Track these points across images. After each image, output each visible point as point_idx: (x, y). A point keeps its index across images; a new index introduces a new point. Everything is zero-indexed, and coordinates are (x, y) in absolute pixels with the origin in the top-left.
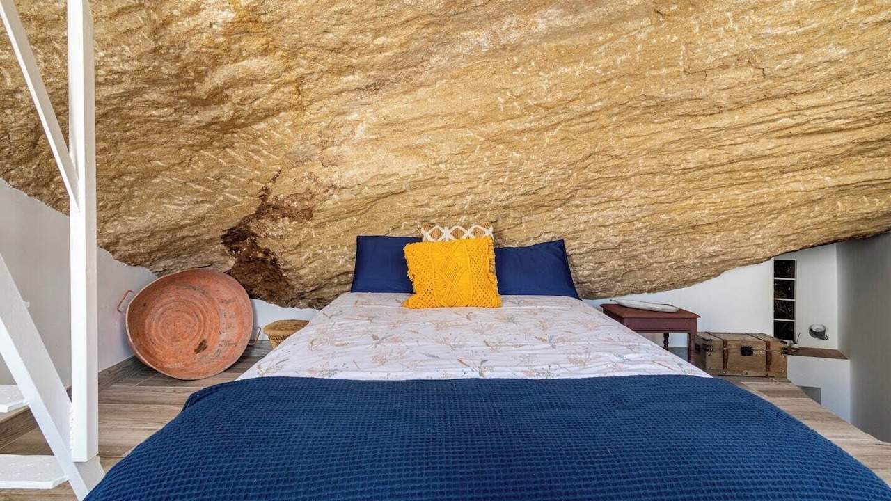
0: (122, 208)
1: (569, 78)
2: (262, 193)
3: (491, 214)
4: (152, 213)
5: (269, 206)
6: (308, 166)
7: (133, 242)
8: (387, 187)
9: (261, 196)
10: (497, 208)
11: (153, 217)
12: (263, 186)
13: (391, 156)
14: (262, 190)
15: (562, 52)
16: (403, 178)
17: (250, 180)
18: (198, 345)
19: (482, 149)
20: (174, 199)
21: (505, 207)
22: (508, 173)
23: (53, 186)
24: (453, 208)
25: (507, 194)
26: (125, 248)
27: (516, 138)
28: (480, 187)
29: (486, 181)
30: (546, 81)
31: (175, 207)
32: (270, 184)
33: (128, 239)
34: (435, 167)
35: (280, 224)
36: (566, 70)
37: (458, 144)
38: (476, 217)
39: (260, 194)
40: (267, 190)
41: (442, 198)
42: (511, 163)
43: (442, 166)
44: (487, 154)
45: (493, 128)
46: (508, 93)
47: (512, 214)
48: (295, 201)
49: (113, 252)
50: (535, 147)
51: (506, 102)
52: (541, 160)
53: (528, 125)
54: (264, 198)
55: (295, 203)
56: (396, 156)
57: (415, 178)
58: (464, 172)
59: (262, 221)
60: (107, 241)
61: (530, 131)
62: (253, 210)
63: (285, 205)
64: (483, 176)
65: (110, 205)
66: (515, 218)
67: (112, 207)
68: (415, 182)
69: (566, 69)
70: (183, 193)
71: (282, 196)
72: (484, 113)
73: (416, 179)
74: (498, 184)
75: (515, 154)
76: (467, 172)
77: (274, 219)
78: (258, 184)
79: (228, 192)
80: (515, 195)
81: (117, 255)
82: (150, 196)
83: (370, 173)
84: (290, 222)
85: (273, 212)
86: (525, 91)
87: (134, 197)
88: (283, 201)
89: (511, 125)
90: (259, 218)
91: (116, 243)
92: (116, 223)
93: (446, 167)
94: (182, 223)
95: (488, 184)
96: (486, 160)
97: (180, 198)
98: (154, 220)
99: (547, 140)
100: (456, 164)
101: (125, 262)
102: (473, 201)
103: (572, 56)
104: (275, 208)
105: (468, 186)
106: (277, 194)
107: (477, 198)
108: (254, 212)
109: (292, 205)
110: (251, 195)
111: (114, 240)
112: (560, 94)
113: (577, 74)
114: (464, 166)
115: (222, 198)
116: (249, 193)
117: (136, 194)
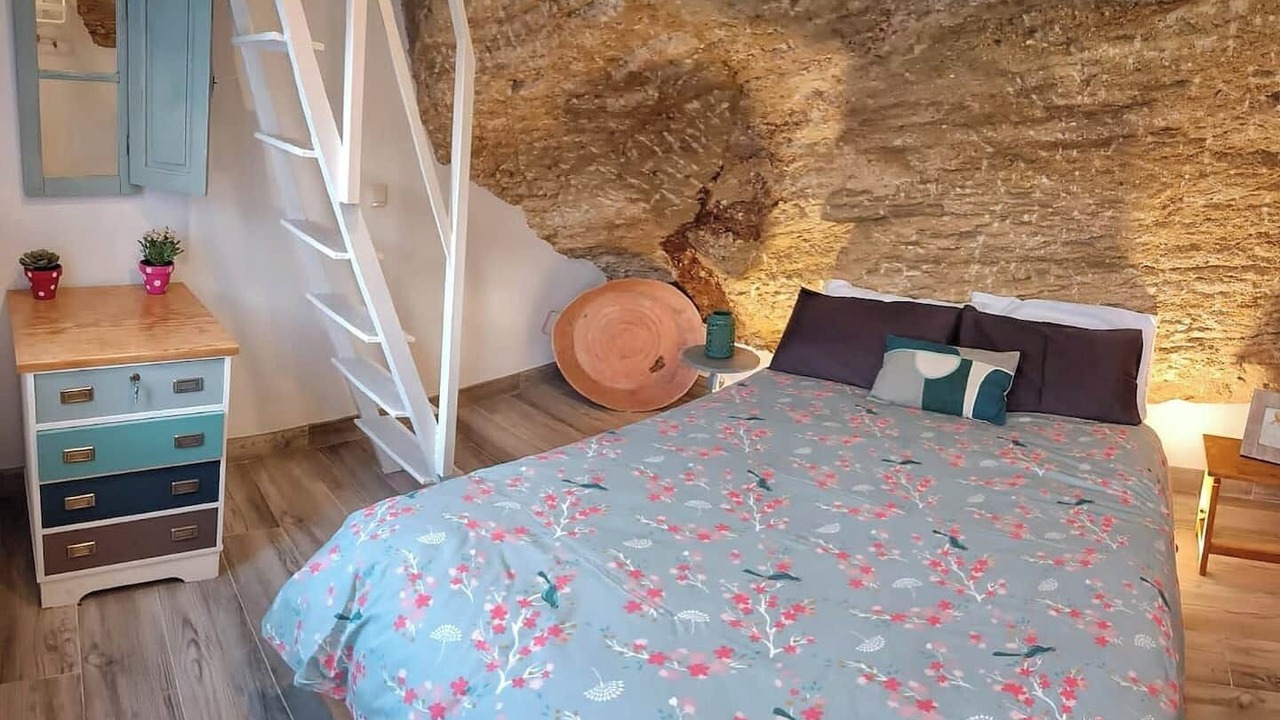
0: (560, 198)
1: (1117, 68)
2: (702, 195)
3: (1016, 267)
4: (587, 207)
5: (710, 214)
6: (755, 165)
7: (571, 236)
8: (856, 210)
9: (699, 199)
10: (1026, 259)
11: (587, 211)
12: (701, 186)
13: (863, 160)
14: (700, 192)
15: (1107, 14)
16: (878, 199)
17: (688, 177)
18: (654, 363)
19: (992, 166)
20: (607, 192)
21: (1041, 259)
22: (1036, 208)
23: (498, 176)
24: (954, 253)
25: (1039, 239)
26: (564, 241)
27: (1044, 154)
28: (996, 225)
29: (1003, 218)
30: (1079, 67)
31: (609, 202)
32: (711, 184)
33: (567, 233)
34: (922, 187)
35: (722, 242)
36: (1112, 52)
37: (953, 154)
38: (995, 269)
39: (699, 197)
40: (706, 192)
41: (936, 235)
42: (1038, 195)
43: (932, 187)
44: (1002, 174)
45: (1005, 133)
46: (1018, 80)
47: (1055, 270)
48: (740, 212)
49: (554, 244)
50: (1077, 173)
51: (1018, 95)
52: (1088, 195)
53: (1060, 136)
54: (703, 203)
55: (740, 214)
56: (869, 161)
57: (894, 200)
58: (968, 200)
59: (702, 233)
60: (547, 233)
61: (1066, 146)
62: (691, 217)
63: (728, 215)
64: (998, 208)
65: (549, 194)
66: (1059, 277)
67: (551, 197)
68: (895, 206)
69: (1111, 49)
70: (617, 186)
71: (724, 202)
72: (988, 109)
73: (895, 203)
74: (1023, 223)
75: (1045, 180)
76: (972, 199)
77: (715, 233)
78: (696, 183)
79: (665, 189)
80: (1056, 243)
81: (557, 247)
82: (586, 186)
83: (832, 185)
84: (734, 240)
85: (714, 223)
86: (1044, 79)
87: (570, 185)
88: (726, 209)
89: (1032, 133)
90: (698, 227)
91: (555, 235)
92: (555, 213)
93: (937, 189)
94: (617, 222)
95: (1008, 221)
96: (999, 182)
97: (613, 193)
98: (588, 216)
99: (1097, 163)
100: (954, 187)
101: (566, 254)
102: (986, 246)
103: (1122, 25)
104: (716, 218)
105: (976, 221)
106: (719, 199)
107: (991, 241)
108: (692, 220)
109: (736, 217)
110: (688, 197)
111: (552, 232)
112: (1102, 94)
113: (1131, 61)
114: (968, 191)
115: (658, 197)
116: (686, 194)
117: (572, 182)
